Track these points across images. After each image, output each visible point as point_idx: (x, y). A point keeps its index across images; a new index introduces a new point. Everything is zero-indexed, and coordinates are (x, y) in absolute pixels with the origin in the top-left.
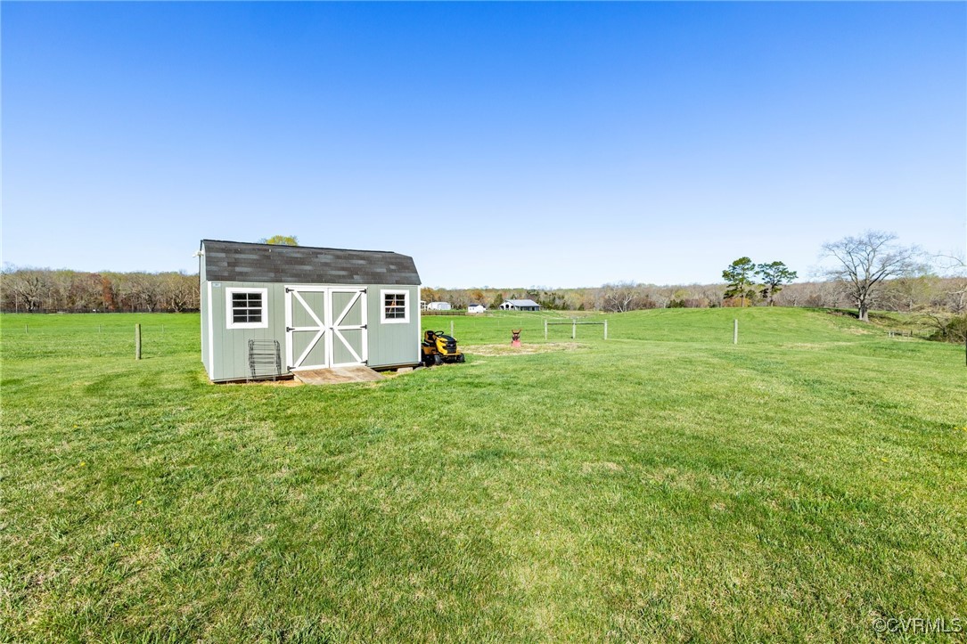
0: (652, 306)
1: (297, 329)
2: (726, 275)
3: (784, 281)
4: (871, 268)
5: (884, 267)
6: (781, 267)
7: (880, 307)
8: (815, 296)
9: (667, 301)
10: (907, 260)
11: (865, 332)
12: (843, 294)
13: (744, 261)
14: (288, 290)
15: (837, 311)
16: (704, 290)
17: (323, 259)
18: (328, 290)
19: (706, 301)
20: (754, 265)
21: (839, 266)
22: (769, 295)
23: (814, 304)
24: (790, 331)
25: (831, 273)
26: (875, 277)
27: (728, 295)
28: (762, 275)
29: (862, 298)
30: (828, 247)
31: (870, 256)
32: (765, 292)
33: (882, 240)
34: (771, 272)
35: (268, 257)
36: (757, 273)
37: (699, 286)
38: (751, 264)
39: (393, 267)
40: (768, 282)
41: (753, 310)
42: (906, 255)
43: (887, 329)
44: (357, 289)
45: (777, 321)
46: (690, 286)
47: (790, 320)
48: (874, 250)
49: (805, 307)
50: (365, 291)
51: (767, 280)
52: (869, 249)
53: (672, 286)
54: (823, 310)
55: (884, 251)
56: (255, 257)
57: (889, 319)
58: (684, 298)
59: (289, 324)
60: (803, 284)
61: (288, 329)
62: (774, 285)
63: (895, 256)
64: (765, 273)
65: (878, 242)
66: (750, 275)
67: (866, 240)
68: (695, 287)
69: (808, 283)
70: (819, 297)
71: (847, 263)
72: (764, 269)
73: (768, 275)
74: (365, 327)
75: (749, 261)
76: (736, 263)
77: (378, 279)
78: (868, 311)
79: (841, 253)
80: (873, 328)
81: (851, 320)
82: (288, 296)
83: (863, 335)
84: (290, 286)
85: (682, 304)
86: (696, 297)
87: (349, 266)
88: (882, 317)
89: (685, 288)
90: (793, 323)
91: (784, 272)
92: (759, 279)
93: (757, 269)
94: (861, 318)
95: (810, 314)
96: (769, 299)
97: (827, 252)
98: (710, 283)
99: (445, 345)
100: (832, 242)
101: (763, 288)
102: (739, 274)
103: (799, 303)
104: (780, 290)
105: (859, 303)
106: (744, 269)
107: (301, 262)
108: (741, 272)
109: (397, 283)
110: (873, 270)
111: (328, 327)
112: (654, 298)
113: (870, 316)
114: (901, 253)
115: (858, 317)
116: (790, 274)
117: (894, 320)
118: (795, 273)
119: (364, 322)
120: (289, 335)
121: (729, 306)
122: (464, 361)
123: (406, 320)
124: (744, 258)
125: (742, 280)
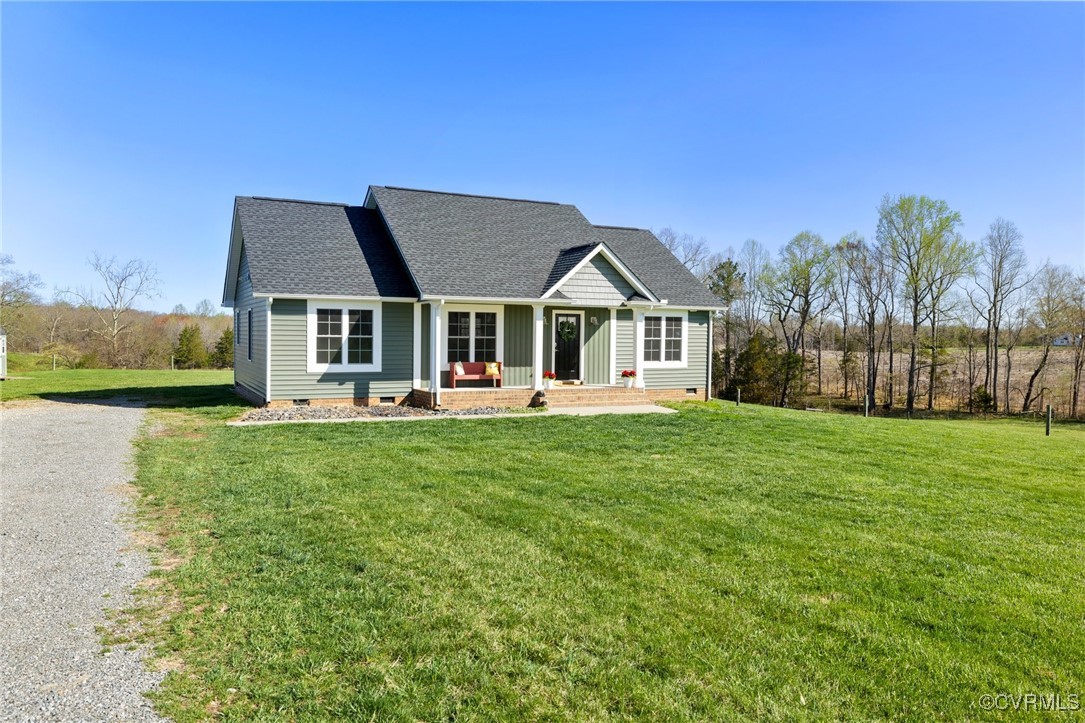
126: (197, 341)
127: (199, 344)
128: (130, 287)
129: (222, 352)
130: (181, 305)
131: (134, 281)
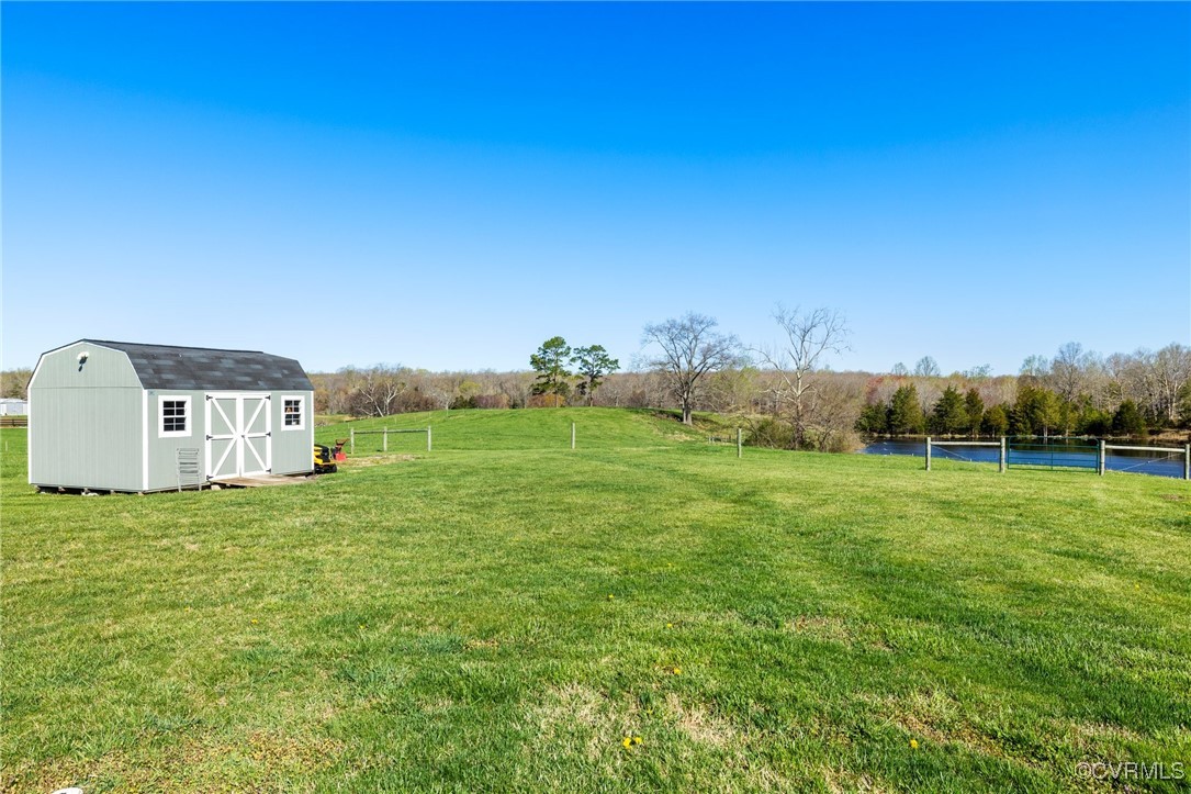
0: (426, 405)
1: (215, 437)
2: (534, 361)
3: (605, 371)
4: (693, 360)
5: (705, 359)
6: (601, 352)
7: (703, 408)
8: (638, 392)
9: (447, 397)
10: (726, 352)
11: (688, 438)
12: (668, 391)
13: (556, 343)
14: (208, 398)
15: (661, 412)
16: (500, 381)
17: (227, 363)
18: (239, 396)
19: (505, 398)
20: (569, 348)
21: (662, 356)
22: (587, 390)
23: (637, 404)
24: (614, 438)
25: (654, 364)
26: (697, 370)
27: (538, 391)
28: (578, 363)
29: (685, 396)
30: (651, 330)
31: (693, 345)
32: (582, 386)
33: (703, 326)
34: (590, 360)
35: (181, 363)
36: (573, 360)
37: (494, 375)
38: (566, 346)
39: (286, 372)
40: (587, 373)
41: (570, 411)
42: (725, 345)
43: (709, 434)
44: (262, 395)
45: (599, 426)
46: (480, 374)
47: (613, 424)
48: (696, 338)
49: (628, 408)
50: (269, 398)
51: (585, 370)
52: (691, 336)
53: (454, 374)
54: (647, 411)
55: (707, 340)
56: (171, 363)
57: (711, 422)
58: (475, 392)
59: (208, 432)
60: (625, 375)
61: (208, 438)
62: (593, 377)
63: (715, 346)
64: (583, 361)
65: (700, 328)
66: (565, 361)
67: (688, 324)
68: (488, 376)
69: (630, 374)
70: (643, 393)
71: (670, 352)
72: (581, 355)
73: (586, 363)
74: (269, 434)
75: (563, 343)
76: (548, 345)
77: (277, 385)
78: (692, 412)
79: (664, 339)
80: (696, 433)
81: (675, 424)
82: (208, 404)
83: (686, 441)
84: (210, 393)
85: (472, 404)
86: (491, 392)
87: (250, 371)
88: (705, 420)
89: (473, 377)
90: (615, 428)
91: (604, 360)
92: (575, 369)
93: (572, 354)
94: (685, 422)
95: (634, 416)
96: (586, 397)
97: (651, 337)
98: (509, 370)
99: (319, 454)
100: (654, 325)
101: (580, 382)
102: (550, 361)
103: (621, 401)
104: (600, 384)
105: (683, 403)
106: (557, 354)
107: (210, 367)
108: (553, 357)
109: (295, 388)
110: (696, 362)
111: (239, 433)
112: (428, 394)
113: (694, 418)
114: (720, 343)
115: (682, 420)
116: (611, 363)
117: (716, 423)
118: (616, 361)
119: (269, 430)
120: (208, 443)
121: (536, 405)
122: (335, 471)
123: (302, 427)
124: (557, 339)
125: (555, 370)
126: (913, 403)
127: (914, 407)
128: (814, 340)
129: (942, 416)
130: (901, 364)
131: (818, 333)
